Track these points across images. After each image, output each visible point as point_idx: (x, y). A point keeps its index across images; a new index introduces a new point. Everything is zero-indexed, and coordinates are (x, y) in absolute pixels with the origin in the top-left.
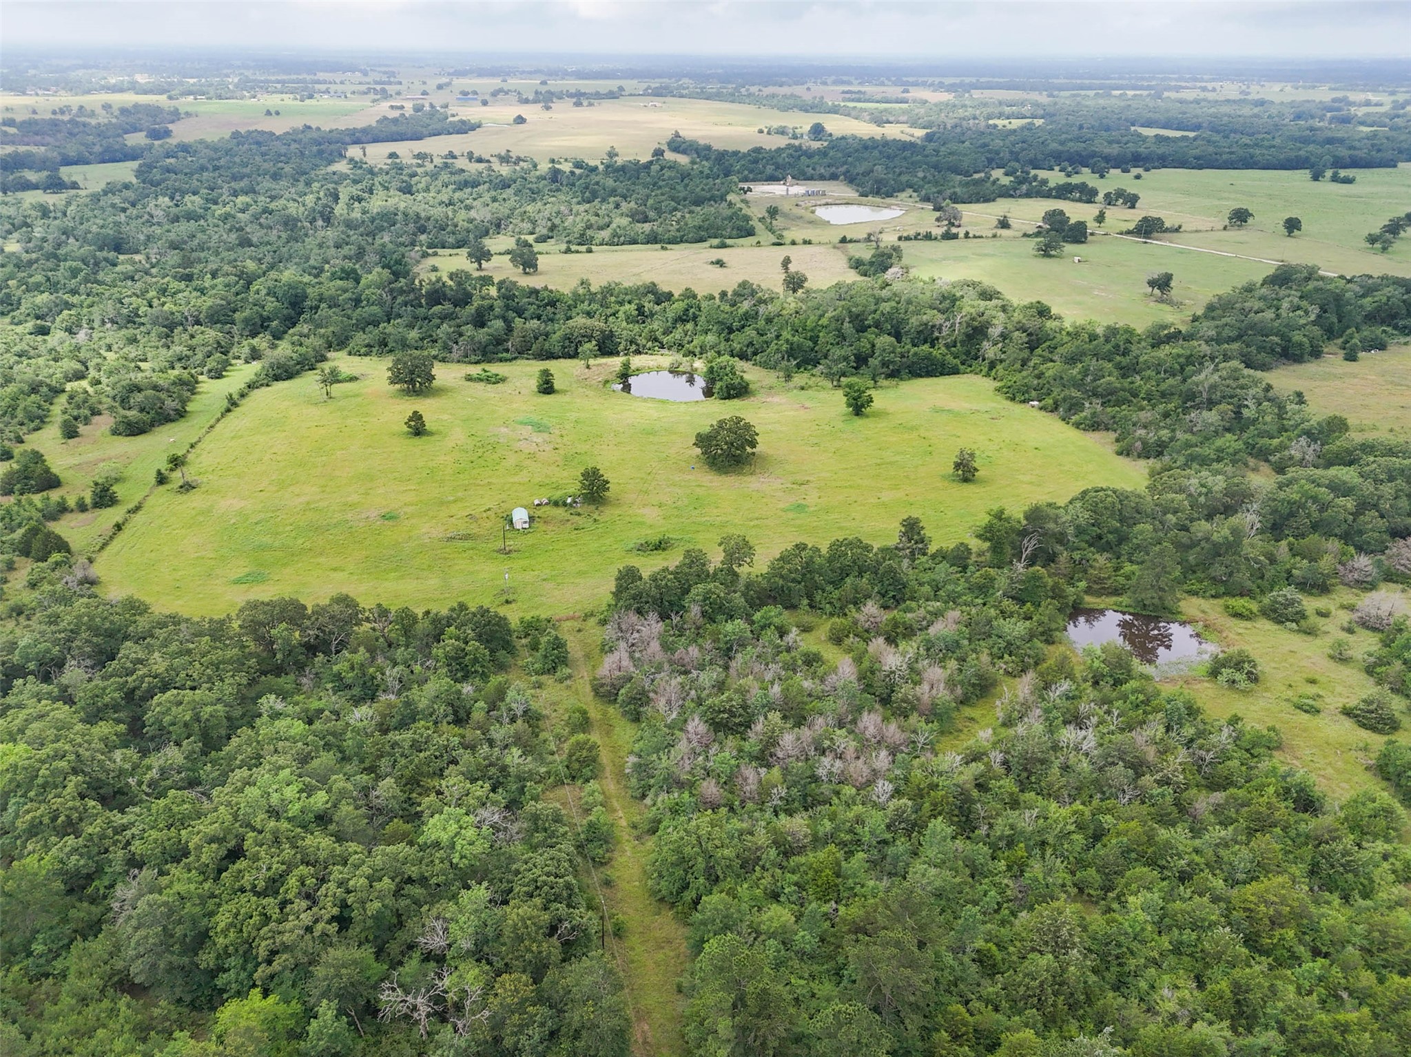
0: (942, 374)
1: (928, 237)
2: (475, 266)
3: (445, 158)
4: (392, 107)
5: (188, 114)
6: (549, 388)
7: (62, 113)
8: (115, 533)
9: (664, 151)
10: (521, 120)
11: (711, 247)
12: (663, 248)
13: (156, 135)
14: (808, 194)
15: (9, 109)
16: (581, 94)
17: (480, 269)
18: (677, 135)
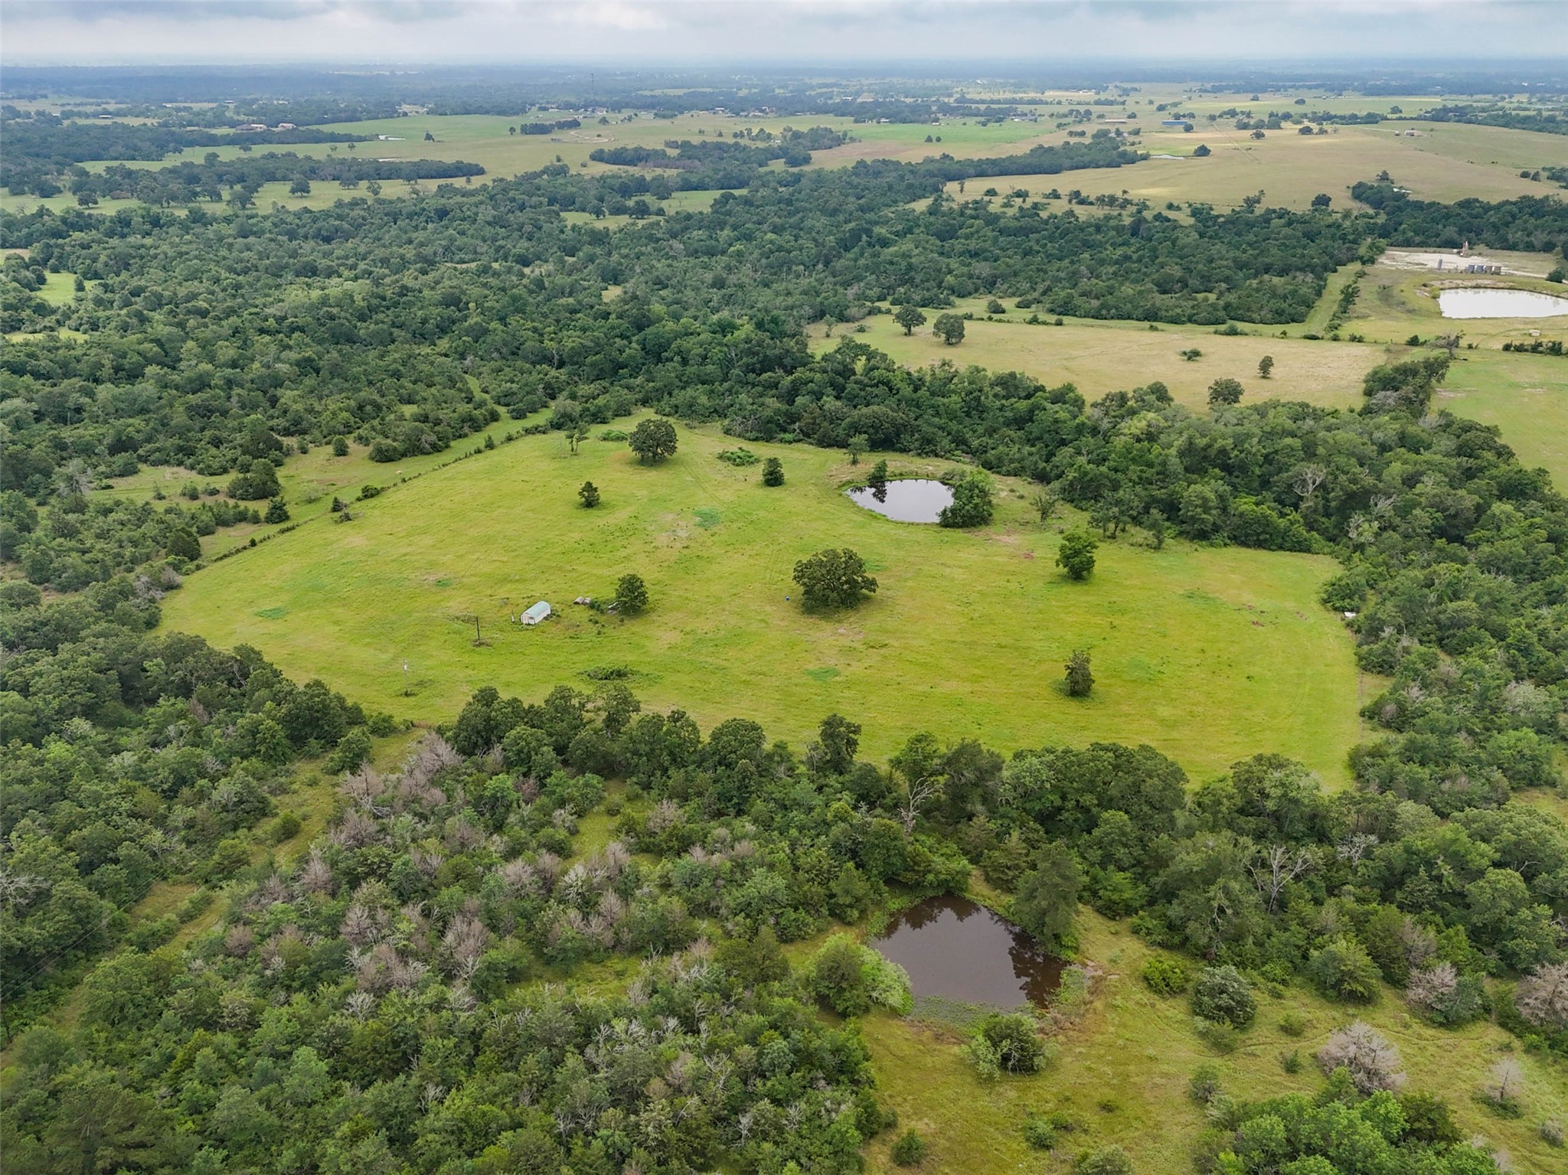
1: (1556, 350)
2: (904, 330)
3: (1047, 196)
4: (1071, 134)
5: (852, 140)
6: (773, 479)
7: (742, 135)
8: (245, 548)
9: (1330, 199)
10: (1203, 151)
11: (1216, 332)
12: (1152, 328)
13: (793, 162)
14: (1471, 270)
15: (701, 132)
16: (1328, 118)
17: (909, 334)
18: (1384, 177)
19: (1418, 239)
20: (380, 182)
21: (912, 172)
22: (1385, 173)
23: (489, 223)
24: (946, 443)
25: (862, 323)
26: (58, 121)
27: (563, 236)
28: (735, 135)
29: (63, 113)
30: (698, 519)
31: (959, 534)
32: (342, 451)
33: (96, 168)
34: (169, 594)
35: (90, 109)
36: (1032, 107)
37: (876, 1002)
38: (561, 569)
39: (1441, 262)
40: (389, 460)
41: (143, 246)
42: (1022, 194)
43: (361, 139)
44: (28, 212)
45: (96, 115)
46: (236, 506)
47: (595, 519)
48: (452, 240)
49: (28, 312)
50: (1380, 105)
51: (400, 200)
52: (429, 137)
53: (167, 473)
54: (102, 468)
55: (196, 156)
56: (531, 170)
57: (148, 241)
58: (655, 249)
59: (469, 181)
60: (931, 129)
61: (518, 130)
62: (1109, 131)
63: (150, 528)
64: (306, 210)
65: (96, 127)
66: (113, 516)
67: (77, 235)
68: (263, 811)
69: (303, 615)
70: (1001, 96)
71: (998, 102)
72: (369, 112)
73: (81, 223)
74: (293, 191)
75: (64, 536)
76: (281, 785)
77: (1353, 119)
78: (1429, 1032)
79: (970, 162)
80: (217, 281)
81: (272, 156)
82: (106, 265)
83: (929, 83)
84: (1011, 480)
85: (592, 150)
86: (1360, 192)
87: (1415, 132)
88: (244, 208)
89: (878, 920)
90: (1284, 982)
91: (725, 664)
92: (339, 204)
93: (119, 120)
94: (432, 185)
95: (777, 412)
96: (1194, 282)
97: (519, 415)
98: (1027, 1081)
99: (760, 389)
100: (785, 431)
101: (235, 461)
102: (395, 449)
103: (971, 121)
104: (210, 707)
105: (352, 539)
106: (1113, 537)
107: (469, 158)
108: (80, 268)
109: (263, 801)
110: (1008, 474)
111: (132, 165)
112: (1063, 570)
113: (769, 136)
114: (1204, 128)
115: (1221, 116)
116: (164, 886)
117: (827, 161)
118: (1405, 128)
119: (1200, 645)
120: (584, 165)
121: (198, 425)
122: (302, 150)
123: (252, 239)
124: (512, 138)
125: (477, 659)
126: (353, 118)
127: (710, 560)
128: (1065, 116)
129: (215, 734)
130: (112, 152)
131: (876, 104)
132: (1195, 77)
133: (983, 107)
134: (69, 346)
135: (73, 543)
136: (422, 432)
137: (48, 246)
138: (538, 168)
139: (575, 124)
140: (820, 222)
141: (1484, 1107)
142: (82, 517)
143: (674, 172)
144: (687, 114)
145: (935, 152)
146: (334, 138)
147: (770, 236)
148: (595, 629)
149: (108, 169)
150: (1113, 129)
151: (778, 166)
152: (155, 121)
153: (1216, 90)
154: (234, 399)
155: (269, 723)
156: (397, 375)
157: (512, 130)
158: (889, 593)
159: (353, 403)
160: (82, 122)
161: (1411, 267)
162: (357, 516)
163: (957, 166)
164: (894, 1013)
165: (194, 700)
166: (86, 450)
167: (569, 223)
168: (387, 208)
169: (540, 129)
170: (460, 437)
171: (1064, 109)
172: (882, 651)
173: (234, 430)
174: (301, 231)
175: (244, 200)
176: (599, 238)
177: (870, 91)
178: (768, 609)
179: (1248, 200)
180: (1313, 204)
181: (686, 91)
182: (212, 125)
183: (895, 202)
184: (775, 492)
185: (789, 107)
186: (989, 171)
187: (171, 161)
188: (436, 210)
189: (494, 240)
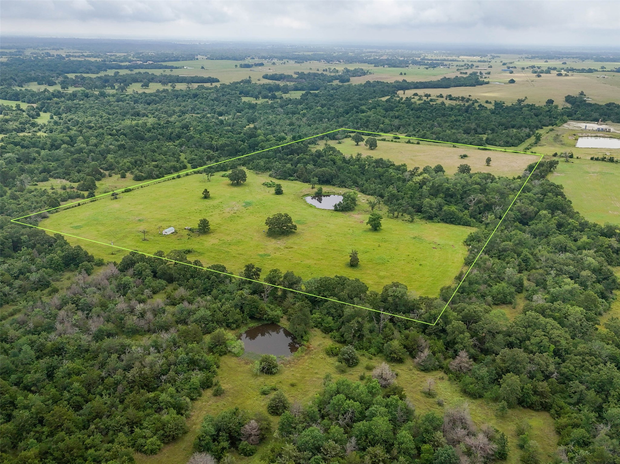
0: (459, 224)
1: (611, 160)
2: (356, 143)
3: (438, 97)
4: (461, 73)
5: (370, 73)
6: (279, 192)
7: (326, 70)
8: (76, 206)
9: (553, 101)
10: (512, 81)
11: (479, 149)
12: (454, 146)
13: (342, 81)
14: (599, 130)
15: (311, 69)
16: (572, 70)
17: (357, 145)
18: (582, 94)
19: (582, 118)
20: (176, 84)
21: (388, 86)
22: (582, 92)
23: (212, 100)
24: (350, 183)
25: (340, 141)
26: (64, 58)
27: (239, 106)
28: (324, 70)
29: (66, 55)
30: (244, 204)
31: (340, 214)
32: (123, 177)
33: (71, 76)
34: (44, 219)
35: (77, 54)
36: (451, 62)
37: (230, 352)
38: (185, 218)
39: (586, 126)
40: (140, 180)
41: (79, 104)
42: (427, 96)
43: (176, 68)
44: (41, 91)
45: (79, 57)
46: (77, 192)
47: (207, 202)
48: (196, 105)
49: (28, 125)
50: (597, 66)
51: (181, 90)
52: (203, 68)
53: (58, 181)
54: (35, 178)
55: (111, 73)
56: (236, 81)
57: (81, 102)
58: (272, 111)
59: (211, 85)
60: (403, 70)
61: (238, 66)
62: (477, 73)
63: (44, 198)
64: (144, 93)
65: (77, 61)
66: (32, 193)
67: (55, 99)
68: (48, 285)
69: (87, 228)
70: (439, 58)
71: (438, 60)
72: (183, 57)
73: (58, 95)
74: (142, 86)
75: (13, 199)
76: (57, 278)
77: (583, 71)
78: (417, 372)
79: (413, 83)
80: (101, 117)
81: (140, 73)
82: (63, 110)
83: (414, 52)
84: (369, 197)
85: (264, 74)
86: (568, 99)
87: (606, 77)
88: (122, 91)
89: (243, 330)
90: (374, 355)
91: (230, 251)
92: (158, 91)
93: (87, 59)
94: (195, 86)
95: (289, 169)
96: (479, 130)
97: (194, 167)
98: (269, 376)
99: (287, 161)
100: (292, 176)
101: (83, 178)
102: (142, 176)
103: (422, 67)
104: (40, 252)
105: (116, 205)
106: (397, 217)
107: (214, 76)
108: (53, 111)
109: (49, 282)
110: (369, 195)
111: (85, 75)
112: (369, 226)
113: (337, 71)
114: (519, 72)
115: (527, 68)
116: (7, 306)
117: (356, 81)
118: (601, 75)
119: (408, 254)
120: (259, 80)
121: (74, 165)
122: (150, 71)
123: (120, 103)
124: (236, 69)
125: (142, 244)
126: (177, 60)
127: (242, 218)
128: (462, 66)
129: (38, 260)
130: (81, 70)
131: (387, 60)
132: (526, 52)
133: (429, 62)
134: (39, 137)
135: (15, 202)
136: (154, 171)
137: (44, 103)
138: (240, 80)
139: (262, 65)
140: (340, 103)
141: (423, 394)
142: (22, 193)
143: (292, 83)
144: (309, 62)
145: (400, 79)
146: (166, 67)
147: (319, 108)
148: (188, 237)
149: (76, 77)
150: (479, 71)
151: (336, 83)
152: (100, 60)
153: (533, 58)
154: (90, 157)
155: (57, 257)
156: (154, 151)
157: (236, 66)
158: (303, 231)
159: (133, 160)
160: (72, 59)
161: (574, 128)
162: (120, 198)
163: (407, 84)
164: (235, 355)
165: (35, 250)
166: (31, 172)
167: (243, 101)
168: (175, 93)
169: (247, 66)
170: (169, 173)
171: (463, 64)
172: (290, 250)
173: (86, 167)
174: (140, 101)
175: (123, 89)
176: (253, 107)
177: (387, 55)
178: (255, 234)
179: (519, 100)
180: (547, 103)
181: (312, 53)
182: (122, 62)
183: (375, 97)
184: (278, 197)
185: (350, 60)
186: (420, 87)
187: (102, 74)
188: (193, 94)
189: (213, 106)
